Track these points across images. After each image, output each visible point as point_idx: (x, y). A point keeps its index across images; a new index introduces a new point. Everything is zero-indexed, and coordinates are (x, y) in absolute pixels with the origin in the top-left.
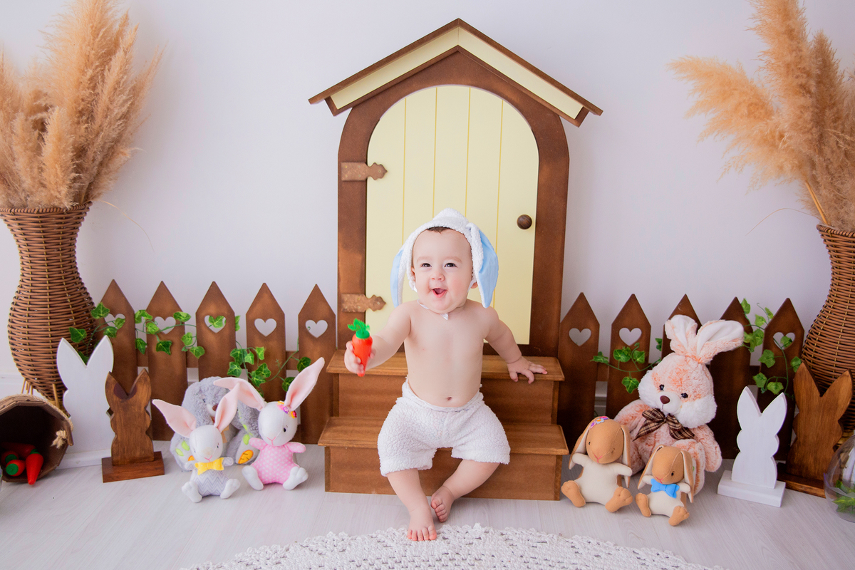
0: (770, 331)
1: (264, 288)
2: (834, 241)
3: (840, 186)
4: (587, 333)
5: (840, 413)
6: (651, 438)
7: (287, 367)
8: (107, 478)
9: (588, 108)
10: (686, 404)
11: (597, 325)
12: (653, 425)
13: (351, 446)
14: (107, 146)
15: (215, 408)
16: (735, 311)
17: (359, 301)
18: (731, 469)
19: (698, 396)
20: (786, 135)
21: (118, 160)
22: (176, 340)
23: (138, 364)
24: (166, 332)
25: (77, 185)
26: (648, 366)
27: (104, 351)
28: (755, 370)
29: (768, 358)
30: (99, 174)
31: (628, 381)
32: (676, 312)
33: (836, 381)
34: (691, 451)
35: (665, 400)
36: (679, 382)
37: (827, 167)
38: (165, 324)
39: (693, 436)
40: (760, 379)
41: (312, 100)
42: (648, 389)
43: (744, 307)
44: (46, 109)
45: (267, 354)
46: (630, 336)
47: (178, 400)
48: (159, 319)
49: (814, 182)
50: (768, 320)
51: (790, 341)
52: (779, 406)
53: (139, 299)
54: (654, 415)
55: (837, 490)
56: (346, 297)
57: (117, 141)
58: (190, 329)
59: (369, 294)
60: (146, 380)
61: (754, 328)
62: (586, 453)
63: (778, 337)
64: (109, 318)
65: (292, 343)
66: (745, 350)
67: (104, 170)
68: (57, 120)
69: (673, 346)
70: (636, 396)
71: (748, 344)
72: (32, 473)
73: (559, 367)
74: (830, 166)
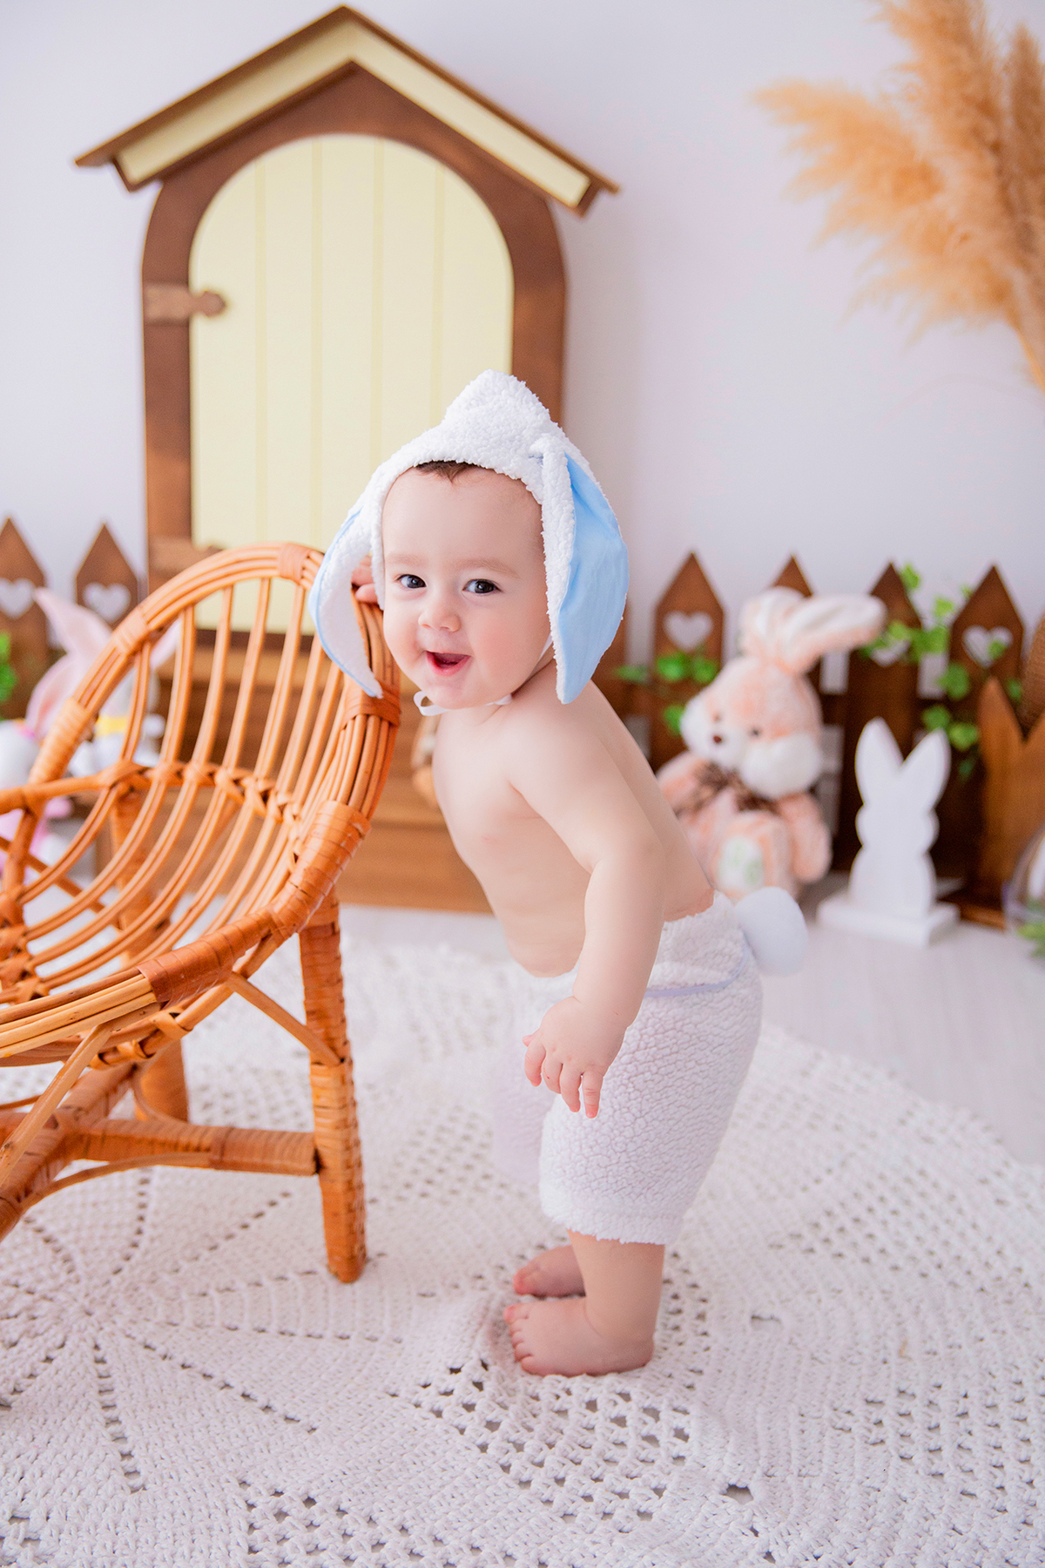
0: (958, 628)
1: (10, 527)
9: (598, 186)
10: (760, 749)
12: (707, 792)
17: (181, 554)
19: (779, 732)
28: (929, 704)
29: (956, 680)
35: (719, 740)
36: (748, 709)
39: (773, 810)
40: (936, 719)
41: (85, 161)
42: (695, 721)
43: (906, 580)
45: (14, 648)
46: (689, 630)
51: (1001, 645)
55: (1018, 911)
56: (160, 546)
59: (198, 542)
63: (976, 636)
66: (908, 664)
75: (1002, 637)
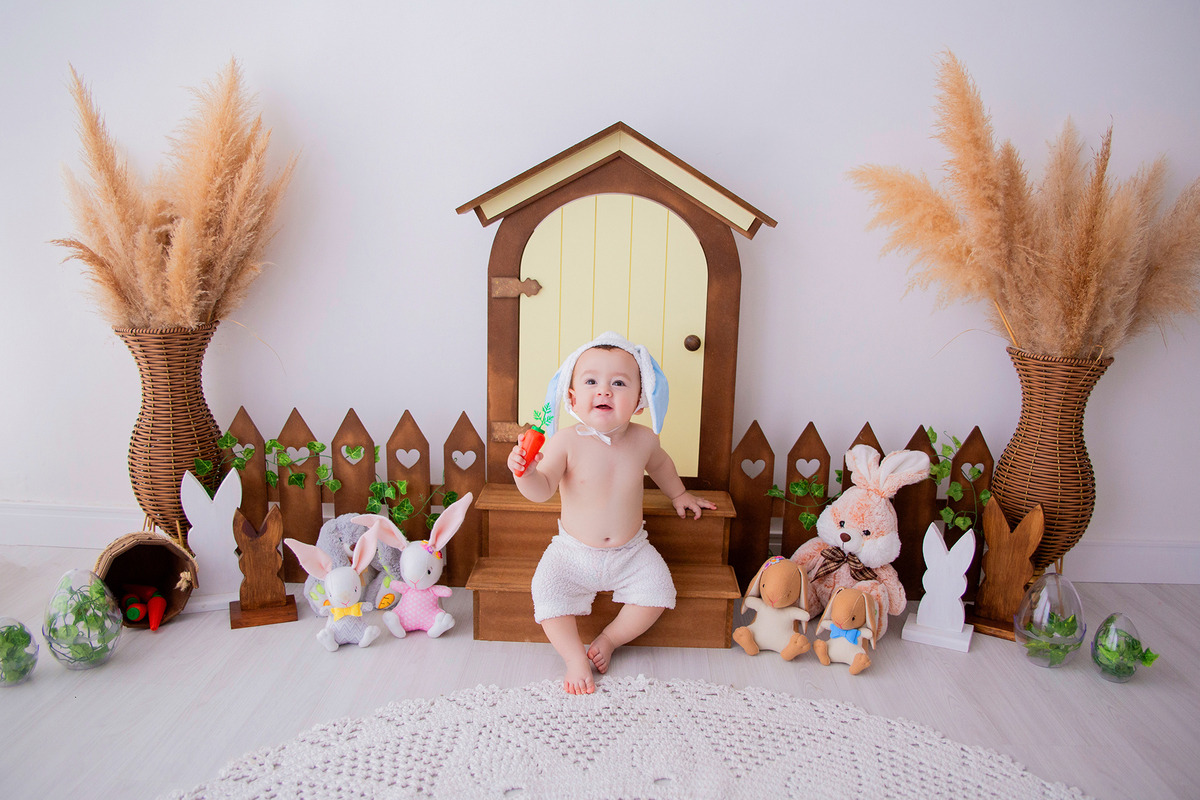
0: (957, 462)
1: (407, 416)
2: (1024, 365)
3: (1030, 306)
4: (761, 465)
5: (1031, 550)
6: (830, 580)
7: (432, 502)
8: (235, 625)
9: (761, 219)
10: (868, 541)
11: (772, 456)
12: (832, 565)
13: (502, 589)
14: (236, 260)
15: (353, 548)
16: (921, 441)
17: (510, 430)
18: (915, 611)
19: (881, 534)
20: (974, 250)
21: (248, 276)
22: (310, 473)
23: (269, 499)
24: (299, 464)
25: (203, 303)
26: (827, 500)
27: (232, 486)
28: (942, 504)
29: (955, 491)
30: (227, 290)
31: (806, 517)
32: (857, 441)
33: (1027, 516)
34: (873, 593)
35: (846, 538)
36: (861, 519)
37: (1017, 285)
38: (298, 455)
39: (875, 577)
40: (947, 514)
41: (460, 210)
42: (827, 527)
43: (930, 435)
44: (171, 220)
45: (409, 488)
46: (808, 468)
47: (312, 539)
48: (291, 450)
49: (1003, 300)
50: (956, 449)
51: (979, 472)
52: (967, 543)
53: (270, 427)
54: (834, 554)
55: (1028, 633)
56: (496, 426)
57: (247, 255)
58: (326, 460)
59: (522, 422)
60: (277, 516)
61: (941, 459)
62: (760, 597)
63: (966, 468)
64: (237, 448)
65: (437, 476)
66: (931, 482)
67: (233, 286)
68: (183, 233)
69: (854, 478)
70: (814, 533)
71: (935, 476)
72: (154, 619)
73: (731, 502)
74: (1019, 284)
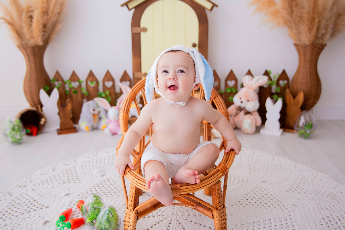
0: (278, 80)
1: (108, 72)
2: (298, 48)
3: (299, 28)
5: (300, 105)
8: (59, 134)
9: (214, 5)
10: (249, 103)
11: (220, 80)
12: (238, 112)
14: (53, 24)
15: (94, 110)
16: (267, 73)
17: (139, 74)
18: (264, 125)
19: (252, 100)
20: (280, 11)
21: (57, 29)
22: (79, 90)
23: (67, 98)
24: (76, 87)
25: (44, 37)
27: (55, 93)
28: (273, 94)
29: (278, 90)
30: (50, 34)
31: (230, 98)
33: (298, 94)
35: (242, 102)
36: (246, 97)
38: (75, 85)
39: (251, 114)
40: (275, 97)
41: (122, 5)
42: (236, 99)
43: (269, 72)
44: (32, 11)
45: (110, 94)
46: (231, 83)
48: (73, 83)
49: (290, 28)
50: (278, 76)
51: (285, 84)
52: (280, 102)
53: (66, 76)
54: (239, 108)
55: (298, 129)
56: (136, 73)
57: (56, 22)
58: (84, 86)
59: (143, 72)
60: (70, 102)
61: (273, 80)
63: (281, 82)
64: (56, 83)
66: (270, 87)
67: (53, 32)
68: (37, 15)
69: (244, 85)
71: (271, 85)
72: (34, 132)
74: (295, 22)
75: (286, 82)
